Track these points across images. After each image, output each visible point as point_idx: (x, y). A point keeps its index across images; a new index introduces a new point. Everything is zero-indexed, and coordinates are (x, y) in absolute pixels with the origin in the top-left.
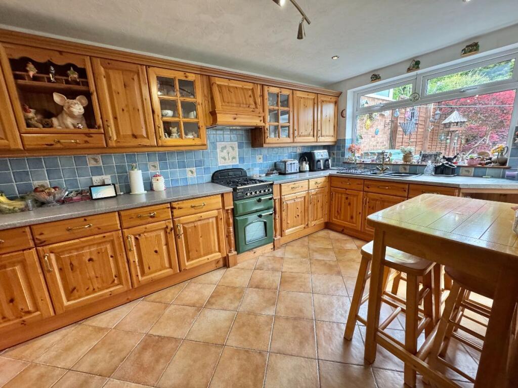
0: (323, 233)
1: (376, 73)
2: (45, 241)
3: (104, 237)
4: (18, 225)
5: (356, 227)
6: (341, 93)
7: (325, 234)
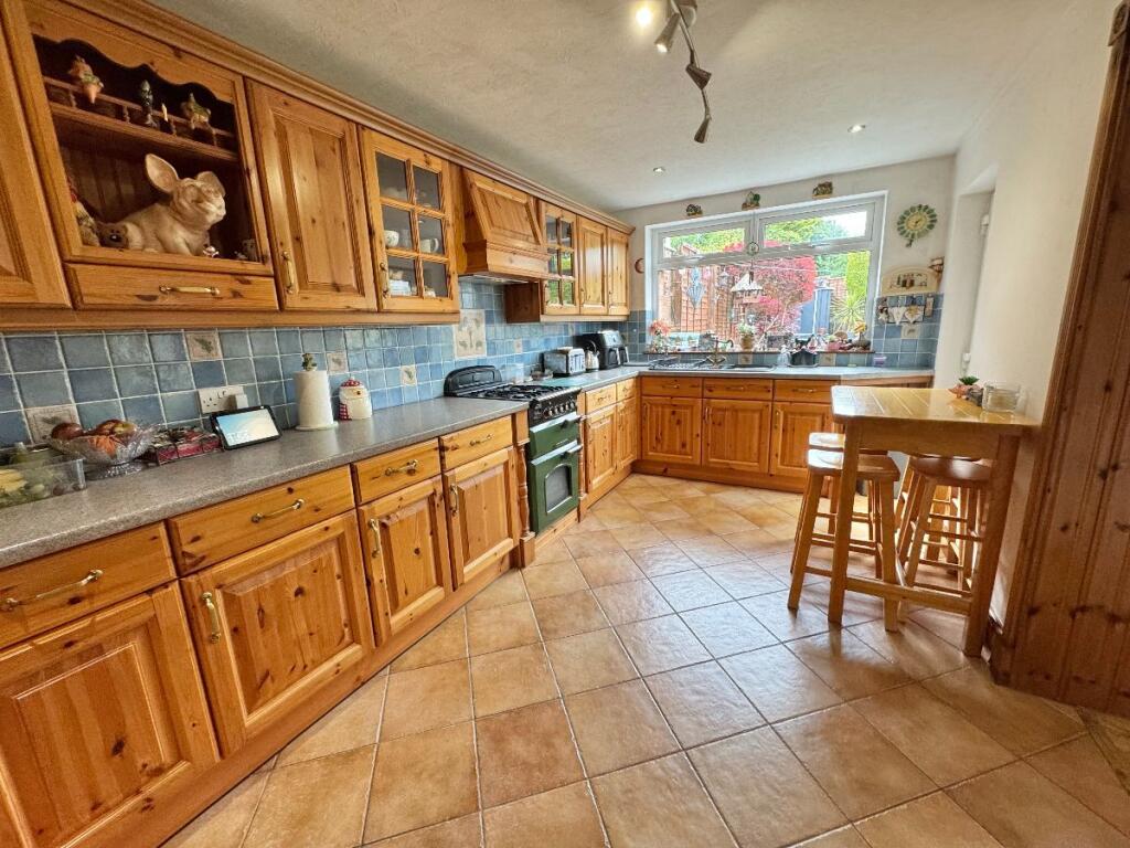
0: (636, 480)
1: (696, 204)
2: (203, 558)
3: (327, 529)
4: (144, 520)
5: (692, 460)
6: (634, 229)
7: (639, 481)
